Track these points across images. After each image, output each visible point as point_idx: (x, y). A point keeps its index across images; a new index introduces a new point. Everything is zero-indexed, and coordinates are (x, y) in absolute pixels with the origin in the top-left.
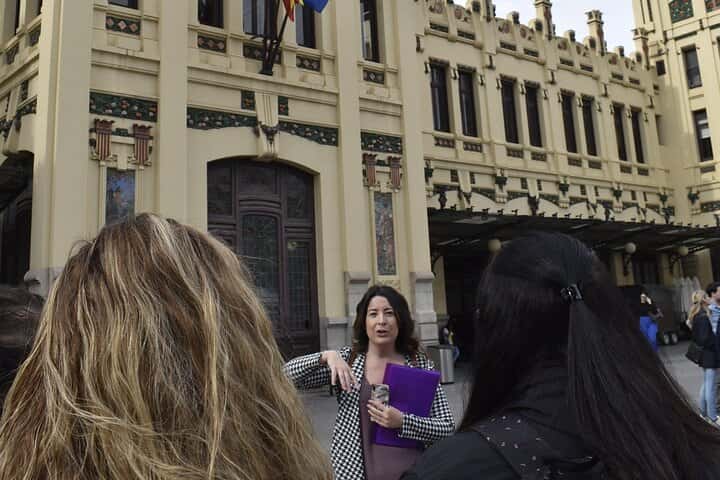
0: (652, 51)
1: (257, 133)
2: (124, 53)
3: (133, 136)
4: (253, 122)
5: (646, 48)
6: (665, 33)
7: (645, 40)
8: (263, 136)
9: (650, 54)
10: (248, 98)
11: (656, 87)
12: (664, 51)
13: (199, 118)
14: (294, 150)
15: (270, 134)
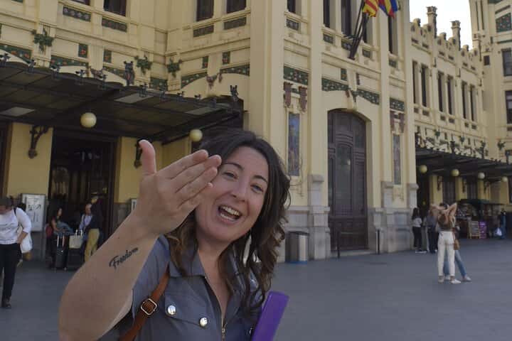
0: (483, 50)
1: (348, 95)
2: (296, 42)
3: (299, 93)
4: (346, 88)
5: (480, 47)
6: (492, 38)
7: (480, 41)
8: (351, 97)
9: (482, 51)
10: (344, 73)
11: (483, 73)
12: (490, 49)
13: (328, 85)
15: (354, 95)
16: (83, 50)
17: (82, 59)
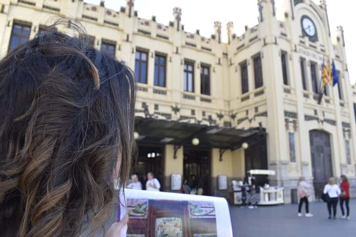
1: (319, 122)
3: (293, 123)
4: (317, 119)
8: (321, 123)
10: (316, 112)
13: (308, 118)
14: (327, 127)
15: (322, 122)
16: (193, 112)
17: (193, 116)
